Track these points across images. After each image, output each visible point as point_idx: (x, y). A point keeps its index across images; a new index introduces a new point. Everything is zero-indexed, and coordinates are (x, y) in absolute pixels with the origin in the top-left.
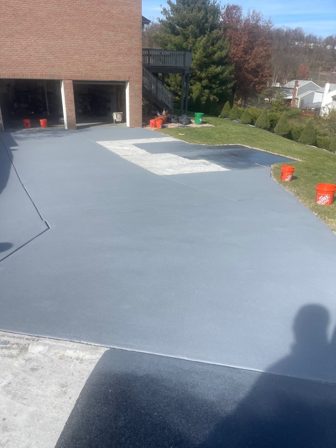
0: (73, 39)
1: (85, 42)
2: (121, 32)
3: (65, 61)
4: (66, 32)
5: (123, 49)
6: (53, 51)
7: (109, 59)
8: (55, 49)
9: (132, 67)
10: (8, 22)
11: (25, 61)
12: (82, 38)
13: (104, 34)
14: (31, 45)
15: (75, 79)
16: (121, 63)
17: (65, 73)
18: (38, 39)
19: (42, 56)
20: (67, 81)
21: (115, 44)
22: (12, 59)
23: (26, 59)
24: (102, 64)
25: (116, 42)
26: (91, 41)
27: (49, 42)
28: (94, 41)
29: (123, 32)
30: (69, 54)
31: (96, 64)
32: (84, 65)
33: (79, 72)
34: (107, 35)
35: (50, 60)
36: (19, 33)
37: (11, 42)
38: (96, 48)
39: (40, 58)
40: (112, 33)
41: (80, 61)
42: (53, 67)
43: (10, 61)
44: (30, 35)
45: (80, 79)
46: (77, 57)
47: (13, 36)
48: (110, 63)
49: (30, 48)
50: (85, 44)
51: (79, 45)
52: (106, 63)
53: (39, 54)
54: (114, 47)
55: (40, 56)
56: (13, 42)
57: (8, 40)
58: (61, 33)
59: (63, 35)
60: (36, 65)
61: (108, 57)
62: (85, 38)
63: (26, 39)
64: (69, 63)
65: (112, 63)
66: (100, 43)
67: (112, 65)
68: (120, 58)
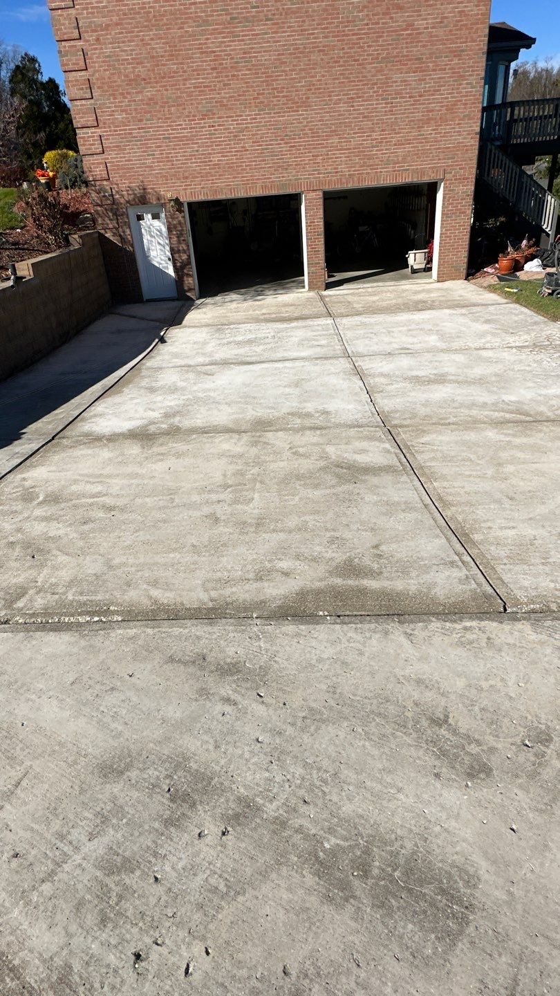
0: (329, 103)
1: (353, 106)
2: (434, 70)
3: (310, 152)
4: (315, 89)
5: (437, 108)
7: (402, 137)
8: (291, 131)
9: (454, 147)
10: (205, 87)
11: (236, 163)
12: (348, 99)
13: (396, 82)
14: (246, 128)
15: (327, 188)
16: (428, 142)
17: (309, 178)
18: (259, 114)
19: (267, 149)
20: (312, 195)
21: (419, 101)
22: (211, 161)
23: (237, 159)
24: (386, 150)
25: (420, 96)
26: (366, 101)
27: (279, 117)
28: (372, 100)
29: (440, 70)
31: (372, 151)
32: (348, 157)
33: (336, 172)
34: (401, 81)
35: (282, 155)
36: (224, 105)
37: (209, 127)
38: (376, 116)
39: (261, 153)
40: (415, 76)
41: (339, 150)
42: (286, 169)
43: (209, 165)
44: (245, 108)
45: (338, 187)
46: (335, 140)
47: (214, 114)
48: (403, 144)
49: (245, 135)
50: (354, 110)
51: (339, 115)
52: (395, 145)
53: (261, 145)
54: (416, 108)
55: (263, 149)
56: (213, 126)
57: (205, 123)
58: (304, 94)
59: (309, 98)
60: (255, 169)
61: (400, 133)
62: (352, 98)
63: (236, 116)
64: (318, 156)
65: (409, 144)
66: (386, 103)
67: (408, 148)
68: (428, 130)
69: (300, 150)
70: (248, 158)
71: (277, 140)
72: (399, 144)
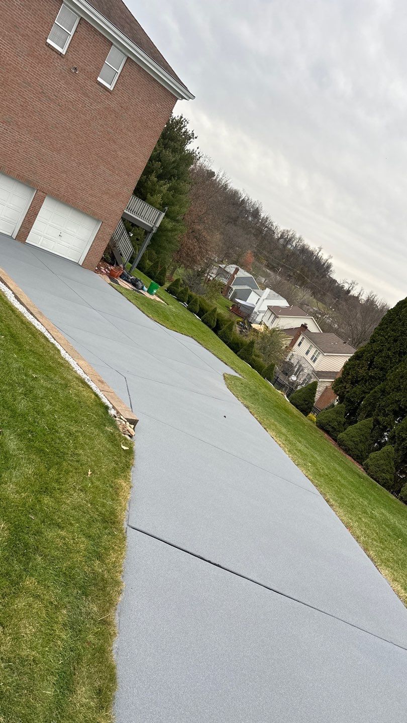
0: (69, 158)
2: (117, 175)
4: (65, 148)
6: (42, 159)
7: (94, 193)
9: (112, 211)
10: (13, 110)
11: (9, 155)
12: (78, 162)
14: (24, 143)
16: (103, 202)
17: (43, 185)
18: (34, 141)
19: (29, 158)
20: (42, 193)
21: (106, 183)
24: (85, 194)
26: (85, 168)
27: (43, 148)
28: (88, 170)
29: (119, 176)
30: (58, 170)
31: (78, 191)
32: (67, 187)
33: (57, 191)
34: (103, 171)
35: (35, 166)
36: (18, 125)
37: (4, 129)
38: (86, 177)
39: (26, 159)
40: (109, 172)
41: (63, 181)
42: (34, 174)
44: (28, 133)
46: (64, 176)
47: (10, 125)
49: (21, 146)
53: (27, 156)
54: (104, 185)
58: (59, 147)
59: (61, 150)
60: (19, 164)
62: (80, 163)
63: (22, 134)
64: (52, 178)
66: (92, 175)
67: (94, 199)
68: (105, 197)
69: (45, 169)
70: (17, 156)
71: (36, 158)
72: (91, 195)
